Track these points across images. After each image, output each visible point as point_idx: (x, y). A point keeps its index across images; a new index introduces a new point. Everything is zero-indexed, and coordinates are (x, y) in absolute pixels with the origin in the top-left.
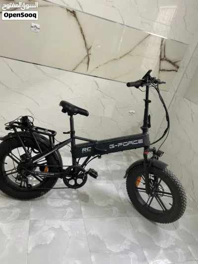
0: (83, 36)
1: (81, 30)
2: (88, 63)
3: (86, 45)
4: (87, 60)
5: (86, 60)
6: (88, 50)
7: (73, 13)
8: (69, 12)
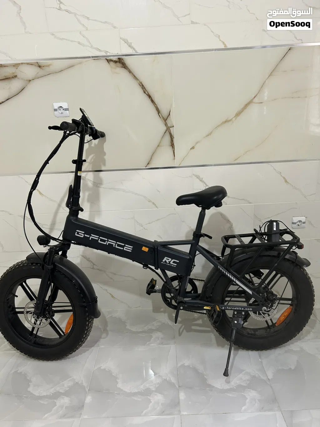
0: (150, 96)
1: (142, 87)
2: (172, 145)
3: (159, 112)
4: (167, 138)
6: (165, 120)
7: (120, 62)
8: (112, 63)
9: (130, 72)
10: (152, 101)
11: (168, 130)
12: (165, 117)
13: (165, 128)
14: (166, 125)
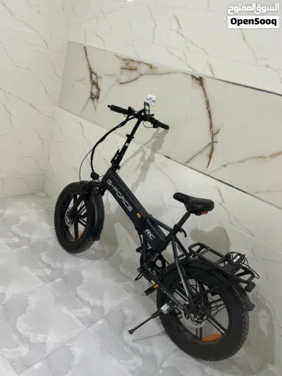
0: (209, 113)
1: (208, 103)
2: (210, 156)
3: (211, 128)
6: (213, 134)
7: (200, 80)
8: (194, 79)
9: (204, 89)
10: (210, 117)
11: (212, 144)
12: (214, 132)
13: (210, 141)
14: (212, 139)
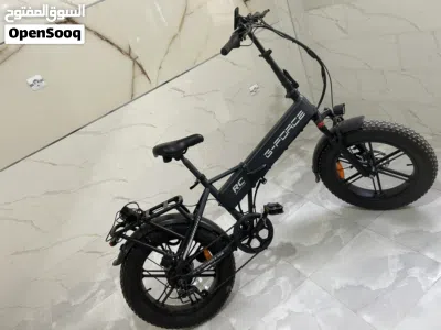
1: (98, 35)
2: (144, 72)
3: (121, 50)
5: (138, 69)
6: (129, 54)
11: (136, 62)
12: (128, 52)
13: (132, 61)
14: (131, 58)
